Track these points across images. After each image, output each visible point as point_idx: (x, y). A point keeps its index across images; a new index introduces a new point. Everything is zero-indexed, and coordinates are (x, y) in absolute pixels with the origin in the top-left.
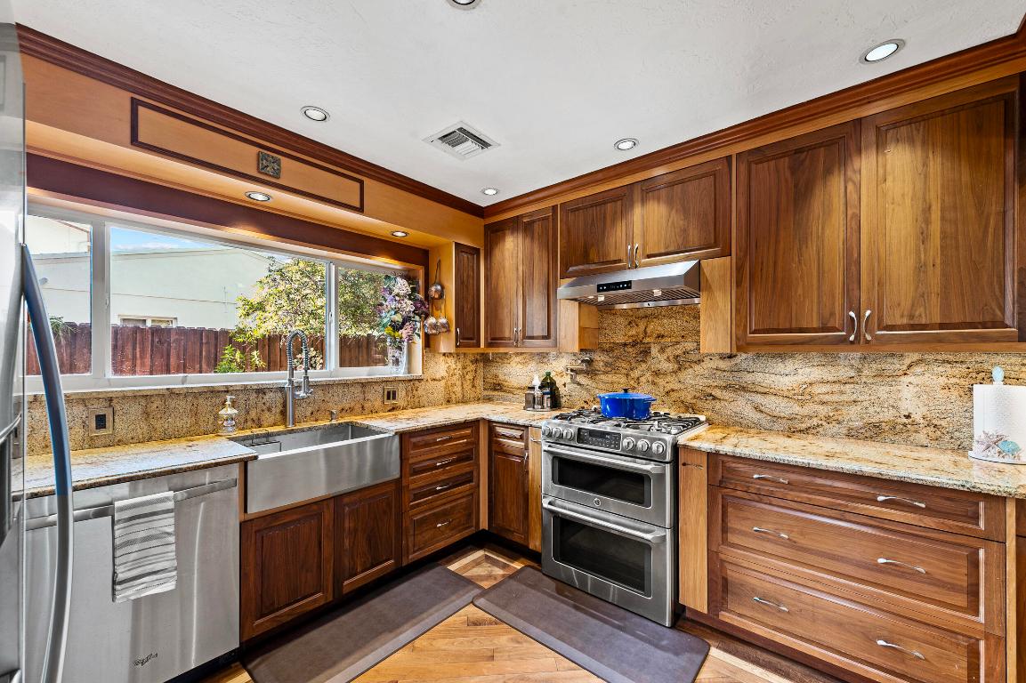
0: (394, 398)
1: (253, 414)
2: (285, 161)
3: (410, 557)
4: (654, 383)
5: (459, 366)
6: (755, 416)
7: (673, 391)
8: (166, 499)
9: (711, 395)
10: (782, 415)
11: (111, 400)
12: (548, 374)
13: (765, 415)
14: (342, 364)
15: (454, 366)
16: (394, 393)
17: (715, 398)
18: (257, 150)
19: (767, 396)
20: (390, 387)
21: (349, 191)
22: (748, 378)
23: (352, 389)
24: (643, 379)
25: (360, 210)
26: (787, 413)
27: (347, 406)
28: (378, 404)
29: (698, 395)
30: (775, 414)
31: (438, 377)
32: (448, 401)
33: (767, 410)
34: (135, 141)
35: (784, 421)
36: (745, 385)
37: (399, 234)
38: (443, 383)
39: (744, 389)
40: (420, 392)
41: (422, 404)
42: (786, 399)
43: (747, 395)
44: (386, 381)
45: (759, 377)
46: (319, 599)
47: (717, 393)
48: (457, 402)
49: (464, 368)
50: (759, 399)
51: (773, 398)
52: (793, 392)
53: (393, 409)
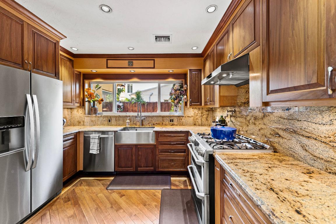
0: (173, 122)
1: (135, 122)
2: (134, 61)
3: (159, 169)
4: (255, 124)
5: (200, 112)
6: (302, 153)
7: (262, 129)
8: (97, 136)
9: (278, 134)
10: (321, 156)
11: (111, 117)
12: (222, 117)
13: (309, 154)
14: (162, 111)
15: (197, 112)
16: (173, 120)
17: (280, 136)
18: (127, 61)
19: (310, 140)
20: (172, 118)
21: (150, 63)
22: (298, 125)
23: (159, 118)
24: (251, 121)
25: (154, 68)
26: (325, 156)
27: (158, 123)
28: (167, 123)
29: (272, 133)
30: (315, 154)
31: (190, 116)
32: (195, 125)
33: (310, 151)
34: (107, 67)
35: (322, 161)
36: (296, 129)
37: (171, 71)
38: (192, 118)
39: (295, 132)
40: (183, 120)
41: (183, 124)
42: (324, 145)
43: (297, 137)
44: (170, 116)
45: (305, 125)
46: (131, 169)
47: (281, 133)
48: (199, 125)
49: (202, 113)
50: (305, 141)
51: (314, 141)
52: (329, 139)
53: (173, 125)
